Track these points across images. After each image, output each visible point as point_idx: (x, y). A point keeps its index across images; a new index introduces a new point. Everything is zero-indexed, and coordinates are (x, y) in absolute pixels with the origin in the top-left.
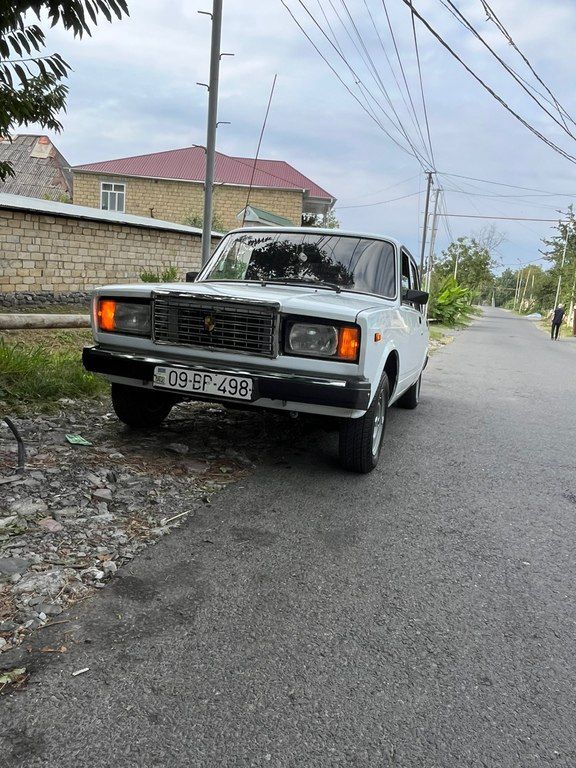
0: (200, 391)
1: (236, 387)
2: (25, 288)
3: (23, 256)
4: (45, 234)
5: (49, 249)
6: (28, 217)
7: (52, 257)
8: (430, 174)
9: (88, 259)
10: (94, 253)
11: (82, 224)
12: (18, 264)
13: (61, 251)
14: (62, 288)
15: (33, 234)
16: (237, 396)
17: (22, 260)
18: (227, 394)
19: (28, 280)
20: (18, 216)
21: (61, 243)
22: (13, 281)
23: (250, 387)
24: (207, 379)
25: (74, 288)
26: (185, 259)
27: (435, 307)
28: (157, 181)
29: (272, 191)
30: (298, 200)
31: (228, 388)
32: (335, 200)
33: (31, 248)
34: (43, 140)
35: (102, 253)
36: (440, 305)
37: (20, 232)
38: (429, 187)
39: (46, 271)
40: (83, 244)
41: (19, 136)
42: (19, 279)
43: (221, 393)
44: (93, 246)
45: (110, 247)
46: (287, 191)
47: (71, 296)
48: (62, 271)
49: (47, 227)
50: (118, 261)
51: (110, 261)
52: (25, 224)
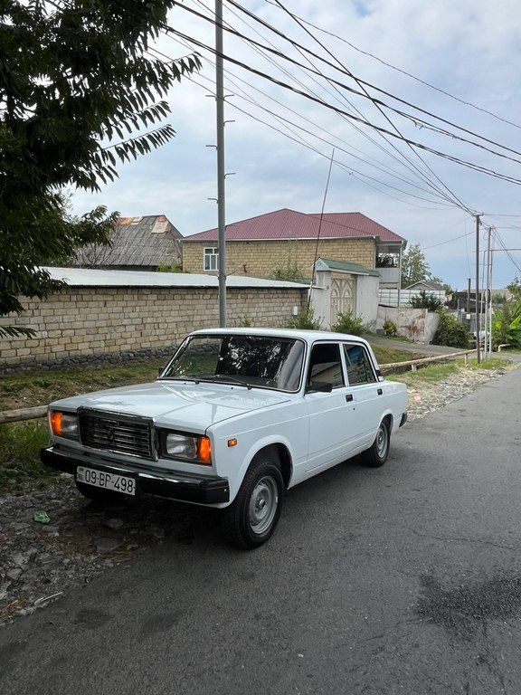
0: (104, 487)
1: (125, 485)
2: (127, 347)
3: (126, 322)
4: (143, 303)
5: (146, 314)
6: (129, 292)
7: (149, 320)
8: (478, 216)
9: (179, 319)
10: (183, 313)
11: (173, 292)
12: (122, 329)
13: (156, 314)
14: (158, 345)
15: (134, 304)
16: (126, 492)
17: (125, 326)
18: (120, 490)
19: (131, 341)
20: (121, 292)
21: (156, 308)
22: (119, 342)
23: (134, 486)
24: (108, 478)
25: (168, 343)
26: (263, 310)
27: (508, 333)
28: (248, 242)
29: (346, 240)
30: (371, 246)
31: (120, 486)
32: (406, 242)
33: (132, 315)
34: (161, 219)
35: (190, 313)
36: (512, 330)
37: (124, 304)
38: (478, 228)
39: (144, 332)
40: (175, 307)
41: (144, 218)
42: (123, 341)
43: (116, 489)
44: (182, 307)
45: (197, 307)
46: (359, 239)
47: (165, 351)
48: (158, 331)
49: (145, 297)
50: (204, 318)
51: (198, 318)
52: (126, 297)
